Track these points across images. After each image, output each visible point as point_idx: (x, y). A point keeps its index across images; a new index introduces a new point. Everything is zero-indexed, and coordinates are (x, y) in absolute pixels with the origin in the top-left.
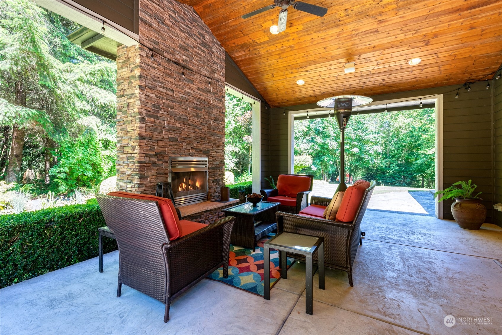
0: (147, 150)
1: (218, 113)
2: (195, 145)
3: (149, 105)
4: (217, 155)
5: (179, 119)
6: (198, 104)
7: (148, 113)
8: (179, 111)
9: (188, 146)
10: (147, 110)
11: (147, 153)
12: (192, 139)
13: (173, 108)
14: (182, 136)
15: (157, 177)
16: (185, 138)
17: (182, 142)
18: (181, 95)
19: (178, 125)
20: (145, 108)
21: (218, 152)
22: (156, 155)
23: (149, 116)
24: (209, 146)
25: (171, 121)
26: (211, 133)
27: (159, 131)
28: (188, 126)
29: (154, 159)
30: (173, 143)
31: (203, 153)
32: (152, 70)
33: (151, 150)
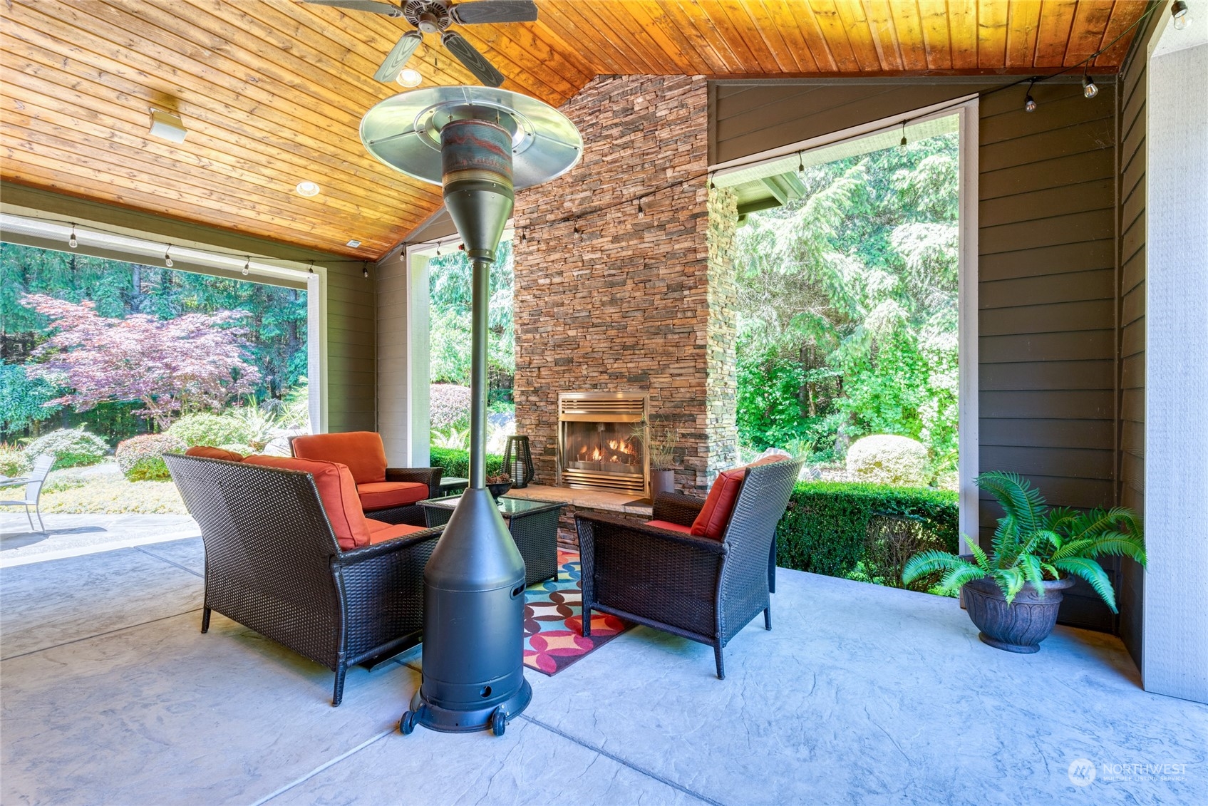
0: (522, 386)
1: (678, 268)
2: (609, 366)
3: (525, 315)
4: (676, 384)
5: (575, 321)
6: (614, 275)
7: (525, 327)
8: (575, 305)
9: (591, 369)
10: (522, 325)
11: (523, 389)
12: (601, 354)
13: (562, 304)
14: (581, 351)
15: (538, 428)
16: (585, 356)
17: (580, 364)
18: (575, 274)
19: (572, 333)
20: (520, 322)
21: (680, 375)
22: (536, 392)
23: (527, 332)
24: (645, 363)
25: (559, 329)
26: (652, 330)
27: (539, 351)
28: (591, 330)
29: (533, 398)
30: (562, 368)
31: (629, 381)
32: (530, 258)
33: (528, 383)
